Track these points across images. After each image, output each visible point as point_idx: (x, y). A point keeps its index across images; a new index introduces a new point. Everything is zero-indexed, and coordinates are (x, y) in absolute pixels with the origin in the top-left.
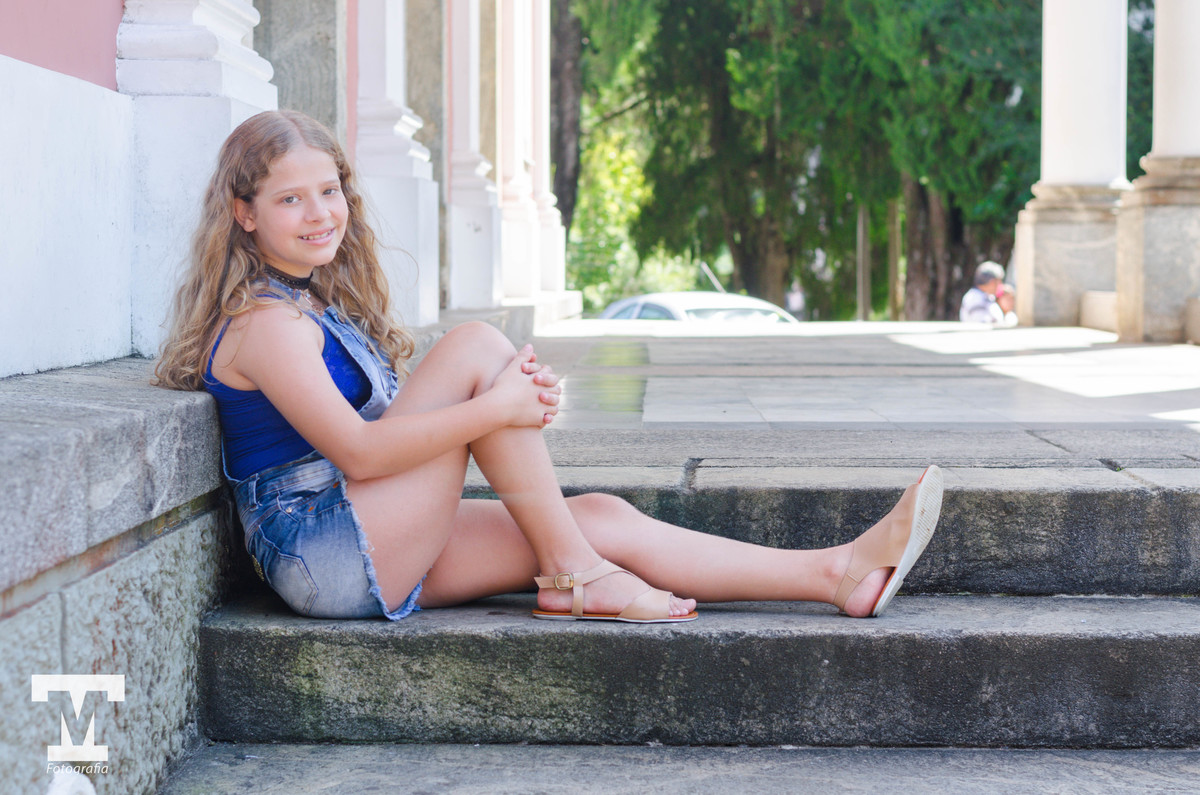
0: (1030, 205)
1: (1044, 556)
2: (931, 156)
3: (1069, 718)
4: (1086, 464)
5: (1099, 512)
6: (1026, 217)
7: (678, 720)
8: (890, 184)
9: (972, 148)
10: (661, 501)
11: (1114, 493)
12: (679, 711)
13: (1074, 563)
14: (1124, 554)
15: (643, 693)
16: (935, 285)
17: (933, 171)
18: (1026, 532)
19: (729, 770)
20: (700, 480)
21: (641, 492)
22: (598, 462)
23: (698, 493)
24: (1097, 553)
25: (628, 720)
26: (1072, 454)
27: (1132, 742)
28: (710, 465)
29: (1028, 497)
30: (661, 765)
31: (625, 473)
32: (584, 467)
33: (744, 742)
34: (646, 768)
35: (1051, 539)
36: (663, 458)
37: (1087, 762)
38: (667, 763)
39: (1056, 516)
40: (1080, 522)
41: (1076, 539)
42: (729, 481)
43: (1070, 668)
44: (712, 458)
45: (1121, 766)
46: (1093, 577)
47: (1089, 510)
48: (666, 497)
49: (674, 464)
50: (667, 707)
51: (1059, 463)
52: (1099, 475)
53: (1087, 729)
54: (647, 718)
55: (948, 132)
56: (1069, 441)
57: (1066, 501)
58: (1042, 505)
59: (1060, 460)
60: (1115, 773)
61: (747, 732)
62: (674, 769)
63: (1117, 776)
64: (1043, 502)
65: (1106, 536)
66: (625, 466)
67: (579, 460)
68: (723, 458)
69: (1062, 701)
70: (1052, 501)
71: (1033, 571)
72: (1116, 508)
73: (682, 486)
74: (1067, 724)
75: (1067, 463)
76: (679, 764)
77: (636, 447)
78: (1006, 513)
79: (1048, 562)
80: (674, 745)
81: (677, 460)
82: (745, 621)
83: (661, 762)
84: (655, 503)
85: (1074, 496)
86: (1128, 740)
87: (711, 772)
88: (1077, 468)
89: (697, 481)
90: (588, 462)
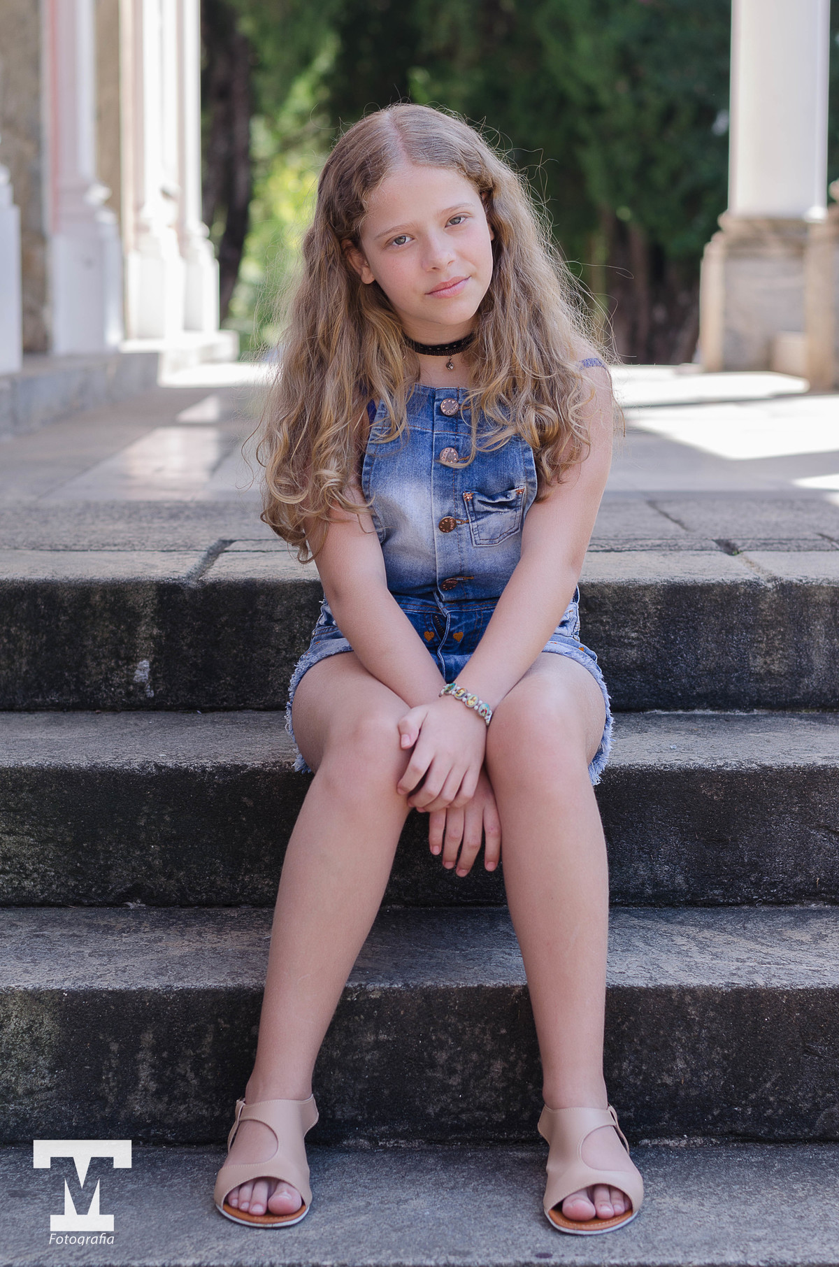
0: (718, 239)
1: (634, 662)
2: (630, 188)
3: (651, 869)
4: (698, 546)
5: (702, 609)
6: (715, 252)
7: (164, 875)
9: (675, 178)
10: (162, 597)
12: (165, 863)
13: (670, 671)
14: (731, 661)
15: (119, 842)
16: (636, 326)
17: (633, 204)
18: (612, 633)
19: (219, 942)
20: (216, 568)
21: (136, 586)
22: (104, 545)
23: (207, 587)
24: (699, 659)
25: (101, 876)
26: (687, 533)
27: (729, 898)
28: (241, 550)
29: (615, 591)
30: (135, 936)
31: (128, 560)
32: (82, 553)
33: (246, 903)
34: (115, 940)
35: (643, 642)
36: (187, 541)
37: (670, 926)
38: (144, 932)
39: (649, 614)
40: (679, 622)
41: (673, 642)
42: (250, 571)
43: (652, 808)
44: (247, 540)
45: (711, 931)
46: (694, 688)
47: (690, 606)
48: (167, 592)
49: (197, 548)
50: (150, 859)
51: (666, 546)
52: (709, 562)
53: (673, 883)
54: (125, 873)
55: (648, 161)
56: (692, 515)
57: (661, 596)
58: (632, 601)
59: (669, 541)
60: (701, 943)
61: (251, 889)
62: (149, 941)
63: (703, 946)
64: (633, 598)
65: (709, 639)
66: (135, 550)
67: (81, 543)
68: (260, 540)
69: (643, 848)
70: (644, 595)
71: (621, 681)
72: (722, 604)
73: (189, 577)
74: (649, 877)
75: (676, 545)
76: (158, 933)
77: (166, 525)
78: (587, 610)
79: (639, 670)
80: (159, 906)
81: (202, 543)
82: (252, 750)
83: (136, 932)
84: (153, 599)
85: (671, 589)
86: (724, 896)
87: (195, 944)
88: (685, 552)
89: (211, 570)
90: (91, 545)
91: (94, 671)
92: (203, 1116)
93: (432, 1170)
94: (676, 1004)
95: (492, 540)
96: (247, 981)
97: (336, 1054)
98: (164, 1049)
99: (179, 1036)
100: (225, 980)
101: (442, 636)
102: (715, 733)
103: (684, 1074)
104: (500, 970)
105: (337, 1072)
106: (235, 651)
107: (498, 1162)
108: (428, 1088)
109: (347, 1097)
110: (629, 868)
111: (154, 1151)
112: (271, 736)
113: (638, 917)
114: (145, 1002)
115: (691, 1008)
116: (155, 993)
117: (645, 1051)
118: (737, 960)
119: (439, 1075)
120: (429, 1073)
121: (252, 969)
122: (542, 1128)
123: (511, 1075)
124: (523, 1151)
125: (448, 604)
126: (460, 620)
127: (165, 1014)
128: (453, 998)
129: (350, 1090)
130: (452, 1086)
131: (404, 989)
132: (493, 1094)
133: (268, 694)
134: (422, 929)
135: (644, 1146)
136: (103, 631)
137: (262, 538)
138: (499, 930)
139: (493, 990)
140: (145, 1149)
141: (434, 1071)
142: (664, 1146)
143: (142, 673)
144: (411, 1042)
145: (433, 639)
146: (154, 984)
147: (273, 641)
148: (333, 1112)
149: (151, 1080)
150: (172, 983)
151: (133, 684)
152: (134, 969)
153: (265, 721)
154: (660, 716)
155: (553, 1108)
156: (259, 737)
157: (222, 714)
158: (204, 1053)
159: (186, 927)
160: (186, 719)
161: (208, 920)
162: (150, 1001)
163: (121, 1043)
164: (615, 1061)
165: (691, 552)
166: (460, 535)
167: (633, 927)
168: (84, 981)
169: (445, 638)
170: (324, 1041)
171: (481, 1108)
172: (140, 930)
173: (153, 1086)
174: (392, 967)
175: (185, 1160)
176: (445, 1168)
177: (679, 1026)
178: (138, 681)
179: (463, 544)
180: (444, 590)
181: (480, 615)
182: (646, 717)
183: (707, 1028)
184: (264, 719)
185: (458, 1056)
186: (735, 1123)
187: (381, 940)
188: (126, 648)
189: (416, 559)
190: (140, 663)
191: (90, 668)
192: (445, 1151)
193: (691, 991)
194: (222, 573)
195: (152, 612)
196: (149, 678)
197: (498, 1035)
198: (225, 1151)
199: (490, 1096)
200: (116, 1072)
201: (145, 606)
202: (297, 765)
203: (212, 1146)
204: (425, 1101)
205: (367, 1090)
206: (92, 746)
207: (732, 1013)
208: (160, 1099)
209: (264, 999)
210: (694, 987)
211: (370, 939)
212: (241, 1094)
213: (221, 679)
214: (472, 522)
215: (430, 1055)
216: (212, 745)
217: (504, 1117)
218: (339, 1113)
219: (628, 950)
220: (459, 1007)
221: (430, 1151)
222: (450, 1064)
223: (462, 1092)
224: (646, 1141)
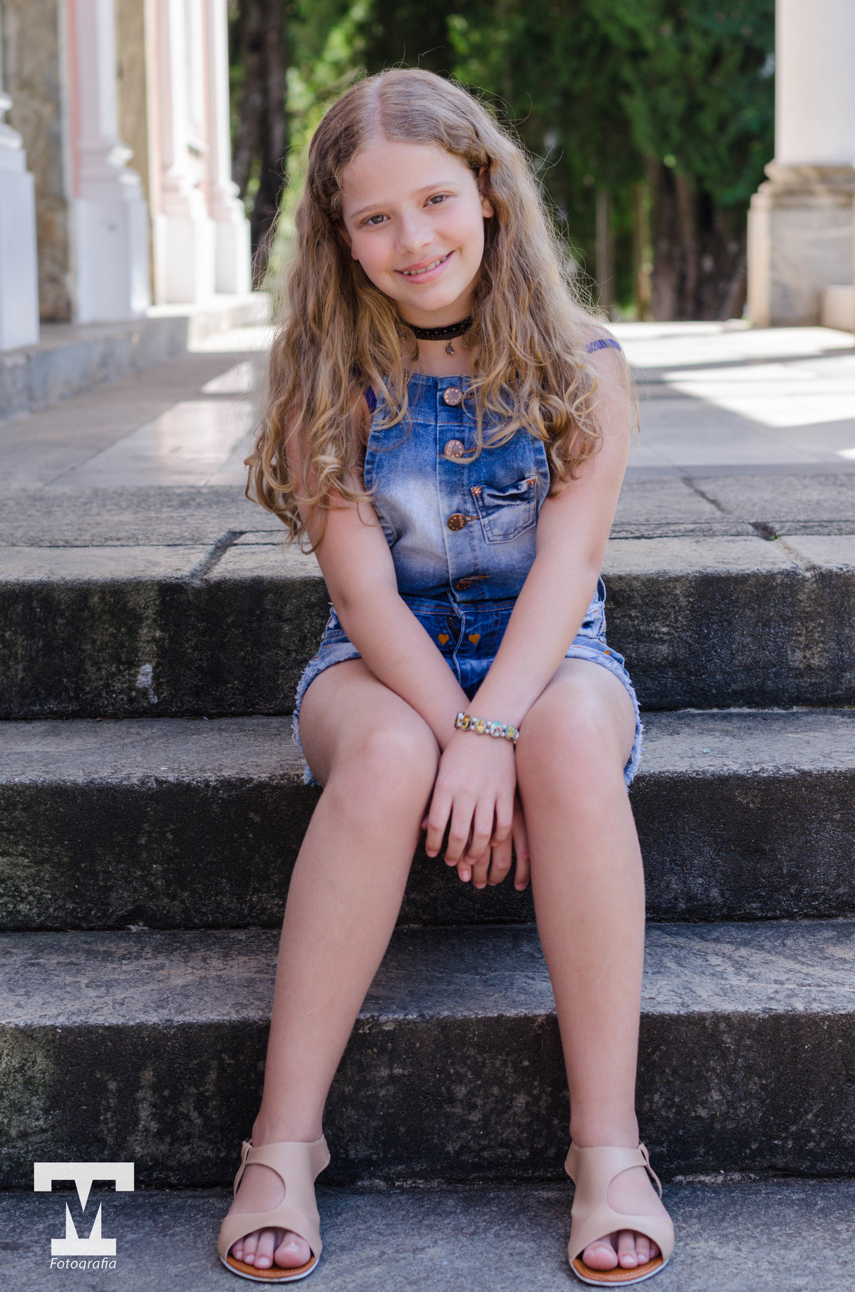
0: (765, 189)
1: (666, 659)
2: (676, 134)
3: (684, 882)
4: (733, 531)
5: (737, 600)
6: (761, 202)
7: (168, 896)
8: (633, 166)
9: (722, 124)
10: (164, 597)
11: (755, 575)
12: (169, 884)
13: (704, 667)
14: (768, 655)
15: (119, 862)
16: (683, 278)
17: (679, 151)
18: (642, 628)
19: (224, 969)
20: (222, 565)
21: (137, 585)
22: (106, 540)
23: (211, 586)
24: (734, 654)
25: (100, 898)
26: (723, 515)
27: (767, 911)
28: (250, 542)
29: (644, 584)
30: (136, 963)
31: (130, 557)
32: (83, 549)
33: (254, 924)
34: (114, 968)
35: (675, 637)
36: (195, 533)
37: (704, 944)
38: (146, 959)
39: (681, 607)
40: (712, 615)
41: (706, 637)
42: (257, 568)
43: (684, 818)
44: (257, 532)
45: (748, 949)
46: (730, 685)
47: (723, 598)
48: (170, 591)
49: (204, 542)
50: (152, 880)
51: (699, 531)
52: (744, 549)
53: (708, 896)
54: (126, 894)
55: (695, 107)
56: (729, 493)
57: (693, 588)
58: (662, 594)
59: (703, 526)
60: (737, 962)
61: (259, 909)
62: (150, 969)
63: (739, 967)
64: (663, 590)
65: (745, 633)
66: (139, 545)
67: (84, 538)
68: (272, 531)
69: (675, 860)
70: (675, 588)
71: (651, 678)
72: (758, 596)
73: (193, 575)
74: (682, 891)
75: (710, 530)
76: (161, 960)
77: (175, 515)
78: (615, 604)
79: (670, 667)
80: (163, 929)
81: (210, 535)
82: (260, 761)
83: (137, 958)
84: (155, 600)
85: (703, 580)
86: (762, 909)
87: (199, 972)
88: (720, 538)
89: (217, 567)
90: (93, 540)
91: (94, 677)
92: (208, 1157)
93: (451, 1213)
94: (710, 1031)
95: (505, 535)
96: (252, 1014)
97: (348, 1089)
98: (166, 1088)
99: (181, 1072)
100: (229, 1013)
101: (457, 638)
102: (752, 734)
103: (720, 1106)
104: (522, 997)
105: (350, 1108)
106: (242, 653)
107: (522, 1203)
108: (447, 1124)
109: (360, 1136)
110: (660, 881)
111: (157, 1195)
112: (280, 744)
113: (670, 934)
114: (144, 1038)
115: (726, 1036)
116: (154, 1028)
117: (678, 1082)
118: (776, 982)
119: (458, 1110)
120: (448, 1109)
121: (259, 999)
122: (569, 1167)
123: (535, 1109)
124: (549, 1190)
125: (464, 605)
126: (476, 621)
127: (165, 1050)
128: (472, 1029)
129: (363, 1127)
130: (472, 1122)
131: (419, 1020)
132: (516, 1130)
133: (278, 698)
134: (441, 951)
135: (678, 1183)
136: (102, 635)
137: (273, 529)
138: (522, 951)
139: (514, 1019)
140: (147, 1193)
141: (453, 1107)
142: (700, 1182)
143: (145, 675)
144: (428, 1076)
145: (448, 642)
146: (153, 1018)
147: (282, 641)
148: (347, 1152)
149: (152, 1120)
150: (172, 1017)
151: (135, 690)
152: (133, 1001)
153: (274, 728)
154: (693, 716)
155: (580, 1146)
156: (267, 746)
157: (229, 721)
158: (207, 1090)
159: (191, 951)
160: (192, 727)
161: (214, 943)
162: (149, 1037)
163: (119, 1081)
164: (645, 1094)
165: (726, 538)
166: (471, 532)
167: (665, 945)
168: (79, 1016)
169: (460, 641)
170: (335, 1076)
171: (504, 1144)
172: (141, 957)
173: (154, 1126)
174: (407, 995)
175: (189, 1205)
176: (465, 1211)
177: (714, 1055)
178: (140, 686)
179: (476, 542)
180: (458, 591)
181: (497, 615)
182: (679, 717)
183: (744, 1056)
184: (274, 725)
185: (478, 1090)
186: (775, 1157)
187: (396, 964)
188: (127, 652)
189: (427, 560)
190: (143, 667)
191: (89, 674)
192: (466, 1191)
193: (726, 1018)
194: (228, 571)
195: (154, 614)
196: (152, 683)
197: (521, 1067)
198: (231, 1193)
199: (513, 1132)
200: (115, 1112)
201: (146, 607)
202: (306, 778)
203: (219, 1189)
204: (444, 1138)
205: (381, 1128)
206: (90, 759)
207: (770, 1040)
208: (162, 1140)
209: (271, 1033)
210: (729, 1014)
211: (384, 963)
212: (247, 1134)
213: (228, 683)
214: (483, 517)
215: (448, 1089)
216: (217, 756)
217: (528, 1154)
218: (352, 1152)
219: (659, 972)
220: (479, 1038)
221: (450, 1192)
222: (469, 1099)
223: (484, 1128)
224: (680, 1178)
